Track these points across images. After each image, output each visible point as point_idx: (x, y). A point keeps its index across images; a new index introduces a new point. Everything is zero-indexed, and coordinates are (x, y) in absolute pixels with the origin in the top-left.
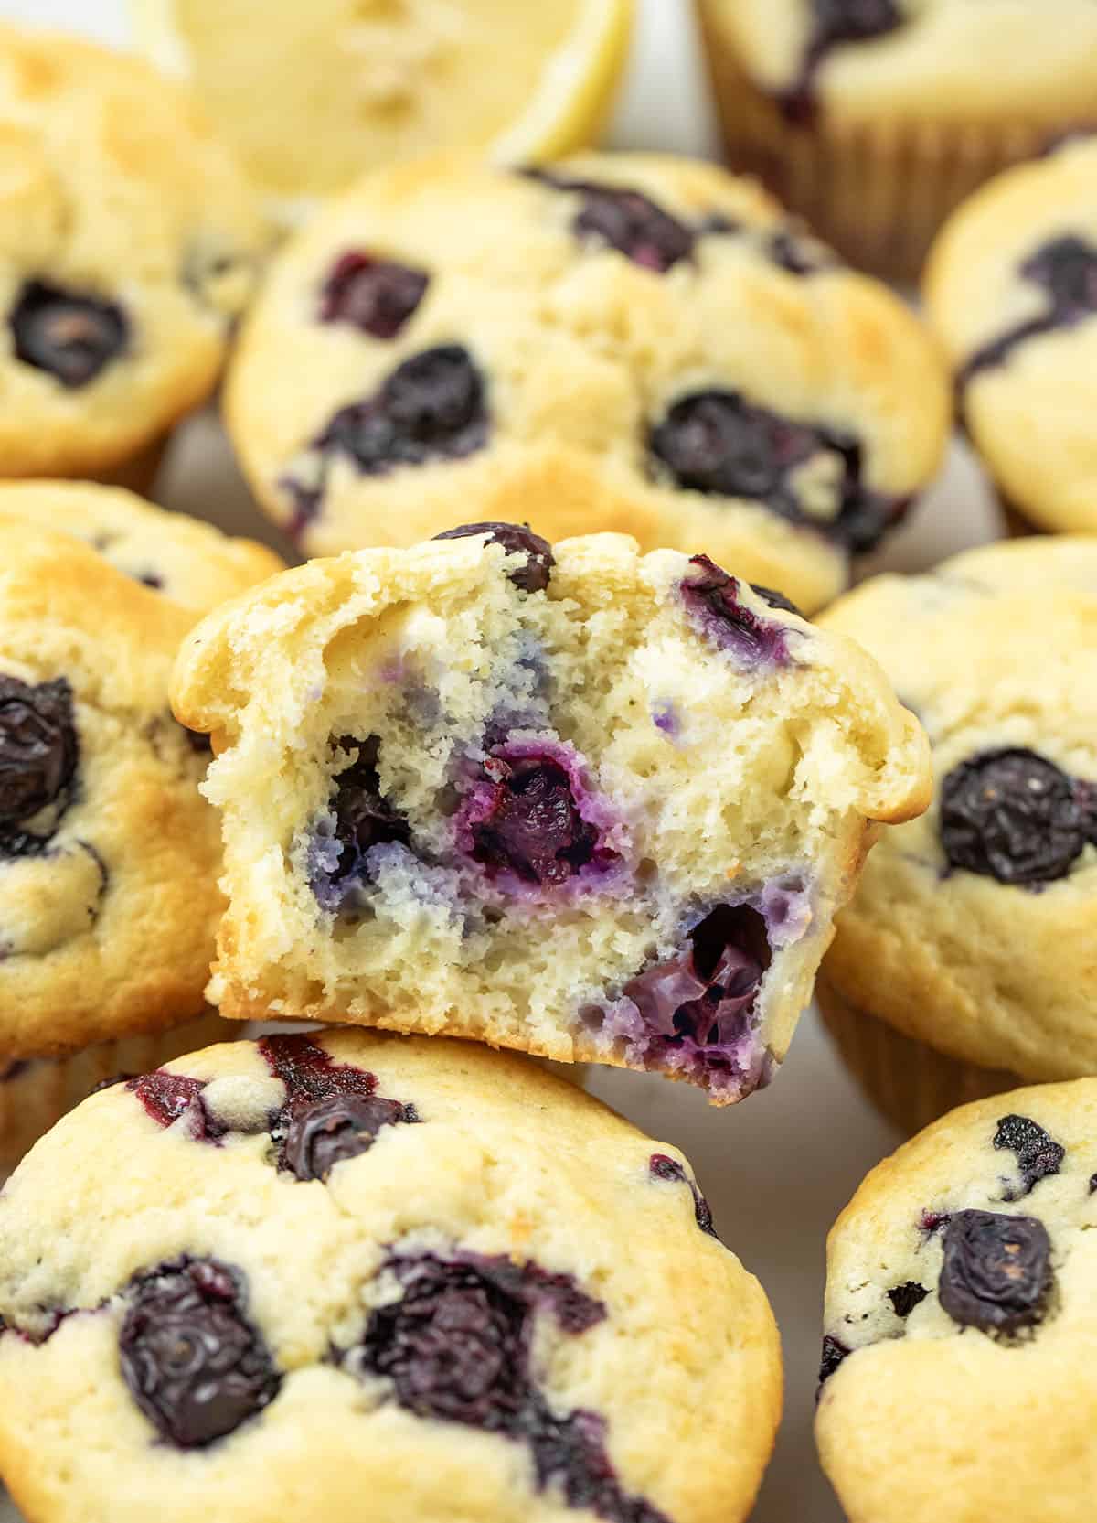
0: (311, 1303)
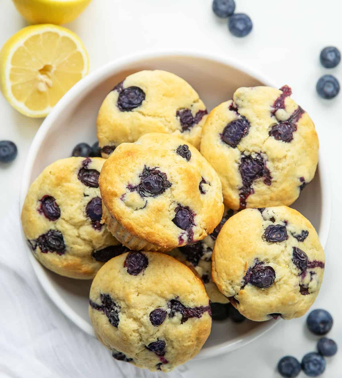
0: (247, 146)
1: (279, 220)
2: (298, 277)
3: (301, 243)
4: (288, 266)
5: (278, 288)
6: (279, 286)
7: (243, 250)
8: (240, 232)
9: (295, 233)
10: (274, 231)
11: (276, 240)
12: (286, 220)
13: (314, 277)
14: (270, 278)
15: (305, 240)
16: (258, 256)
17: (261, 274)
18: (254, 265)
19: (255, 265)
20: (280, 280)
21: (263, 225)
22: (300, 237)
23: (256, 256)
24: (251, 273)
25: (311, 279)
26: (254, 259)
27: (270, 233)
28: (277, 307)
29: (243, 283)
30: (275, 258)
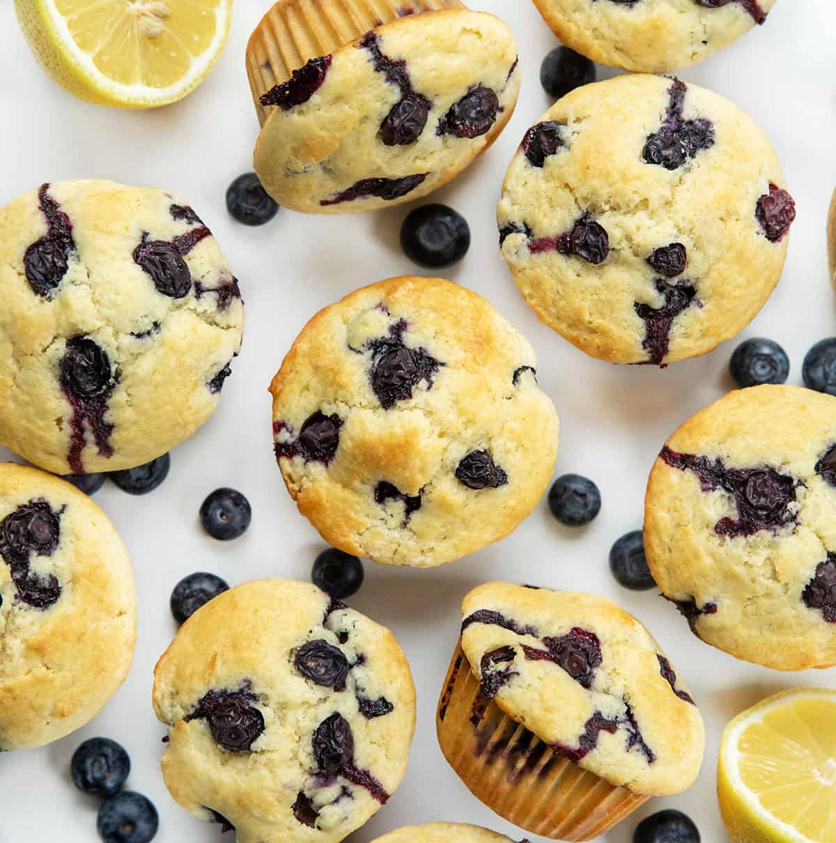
1: (354, 646)
2: (306, 776)
3: (362, 718)
4: (297, 739)
5: (249, 767)
6: (252, 764)
7: (235, 647)
8: (256, 611)
9: (363, 690)
10: (320, 654)
11: (309, 674)
12: (365, 655)
13: (345, 800)
14: (245, 733)
15: (375, 718)
16: (254, 679)
17: (232, 713)
18: (236, 689)
19: (236, 691)
20: (263, 751)
21: (311, 632)
22: (370, 706)
23: (249, 677)
24: (221, 700)
25: (337, 801)
26: (244, 678)
27: (310, 653)
28: (224, 801)
29: (194, 710)
30: (283, 706)
